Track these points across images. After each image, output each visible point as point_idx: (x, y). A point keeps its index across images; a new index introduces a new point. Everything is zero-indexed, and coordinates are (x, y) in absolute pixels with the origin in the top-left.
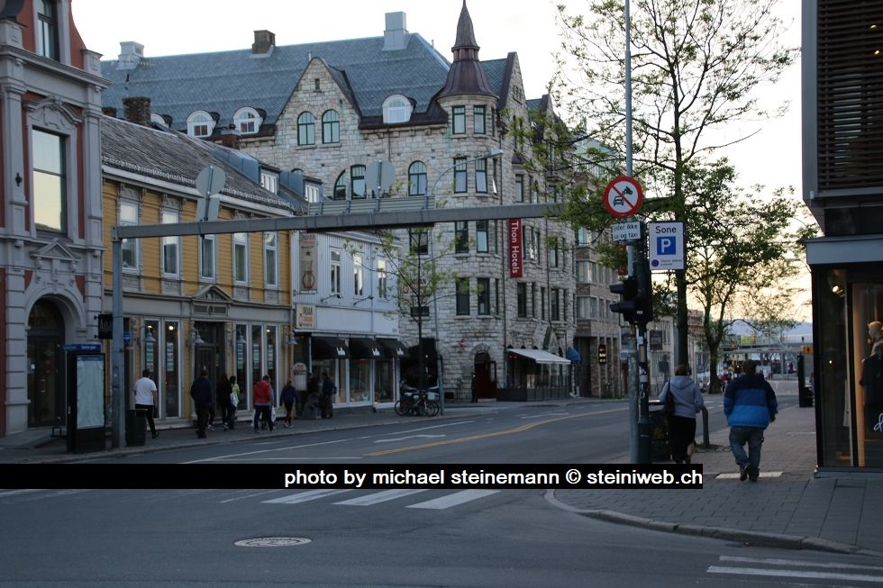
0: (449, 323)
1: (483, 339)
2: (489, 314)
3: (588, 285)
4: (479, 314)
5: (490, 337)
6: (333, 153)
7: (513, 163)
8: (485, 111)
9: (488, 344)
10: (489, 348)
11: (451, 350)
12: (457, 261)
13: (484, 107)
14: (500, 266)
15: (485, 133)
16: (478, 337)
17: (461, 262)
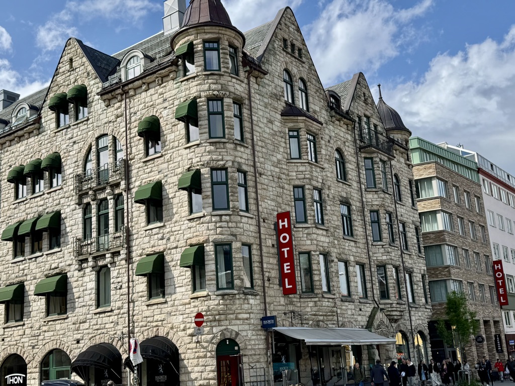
0: (185, 304)
1: (227, 322)
2: (232, 288)
3: (448, 267)
4: (218, 289)
5: (237, 319)
6: (81, 128)
7: (282, 115)
8: (218, 46)
9: (235, 328)
10: (237, 334)
11: (187, 339)
12: (190, 224)
13: (217, 41)
14: (253, 228)
15: (220, 70)
16: (219, 321)
17: (194, 224)
